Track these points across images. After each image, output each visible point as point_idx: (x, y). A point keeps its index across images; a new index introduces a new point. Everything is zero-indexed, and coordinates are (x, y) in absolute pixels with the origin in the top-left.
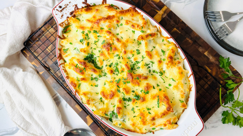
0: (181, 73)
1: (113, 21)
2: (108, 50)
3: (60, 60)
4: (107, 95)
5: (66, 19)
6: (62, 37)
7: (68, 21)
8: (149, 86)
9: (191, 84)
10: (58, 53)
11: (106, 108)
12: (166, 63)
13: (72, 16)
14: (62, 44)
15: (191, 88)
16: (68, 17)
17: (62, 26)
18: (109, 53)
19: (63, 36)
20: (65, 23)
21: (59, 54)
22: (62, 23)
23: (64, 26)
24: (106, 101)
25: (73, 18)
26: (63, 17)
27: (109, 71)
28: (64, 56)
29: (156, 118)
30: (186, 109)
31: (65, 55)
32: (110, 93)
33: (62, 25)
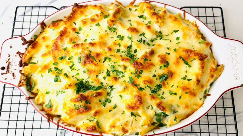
0: (176, 19)
1: (69, 32)
2: (92, 62)
3: (52, 120)
4: (136, 104)
5: (20, 74)
6: (32, 96)
7: (24, 75)
8: (163, 57)
9: (192, 22)
10: (44, 115)
11: (147, 117)
12: (156, 23)
13: (24, 66)
14: (40, 102)
15: (196, 24)
16: (21, 71)
17: (23, 85)
18: (95, 65)
19: (33, 94)
20: (23, 80)
21: (46, 115)
22: (20, 82)
23: (25, 83)
24: (140, 112)
25: (26, 67)
26: (15, 75)
27: (113, 81)
28: (53, 112)
29: (199, 78)
30: (211, 46)
31: (53, 110)
32: (136, 99)
33: (21, 84)
